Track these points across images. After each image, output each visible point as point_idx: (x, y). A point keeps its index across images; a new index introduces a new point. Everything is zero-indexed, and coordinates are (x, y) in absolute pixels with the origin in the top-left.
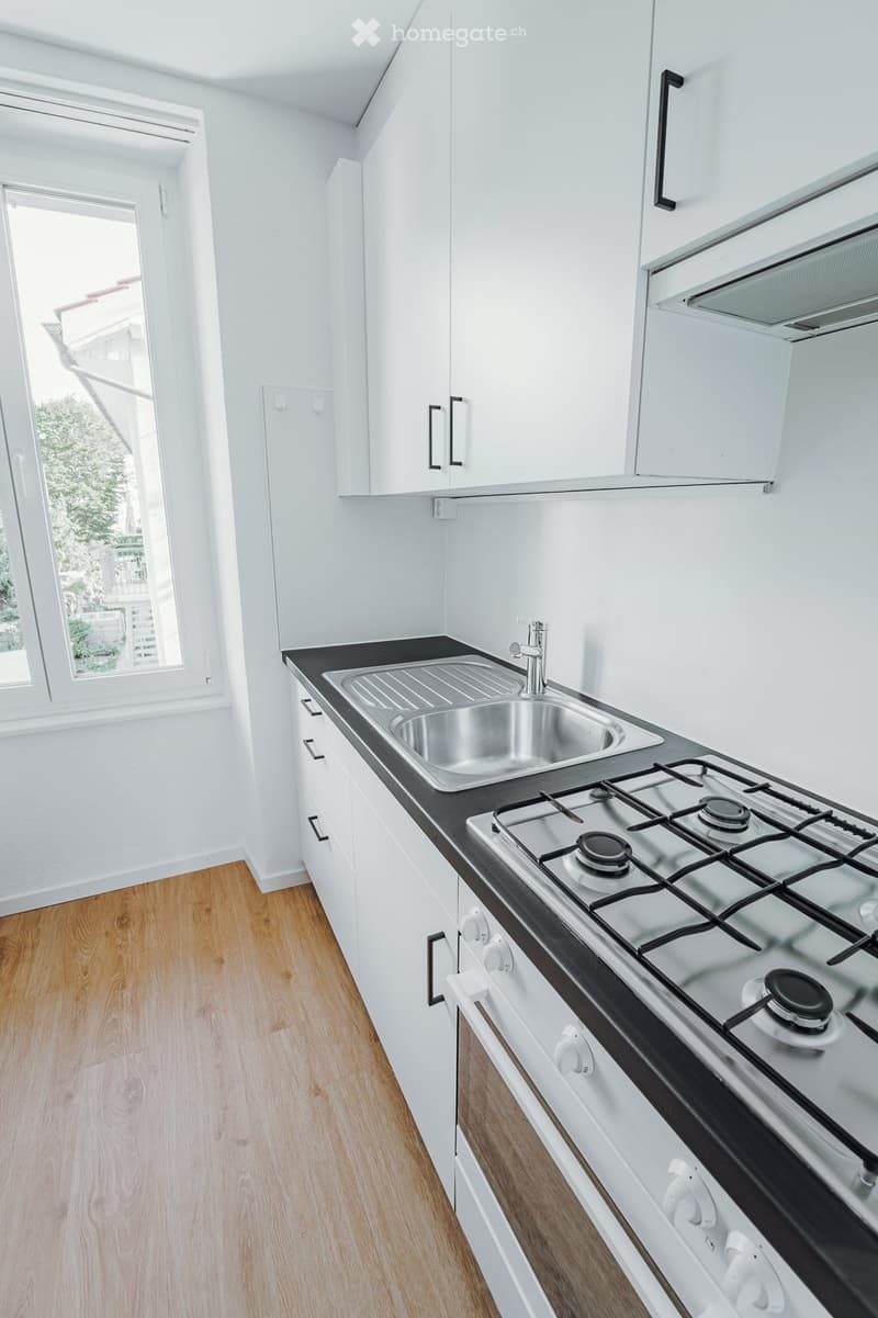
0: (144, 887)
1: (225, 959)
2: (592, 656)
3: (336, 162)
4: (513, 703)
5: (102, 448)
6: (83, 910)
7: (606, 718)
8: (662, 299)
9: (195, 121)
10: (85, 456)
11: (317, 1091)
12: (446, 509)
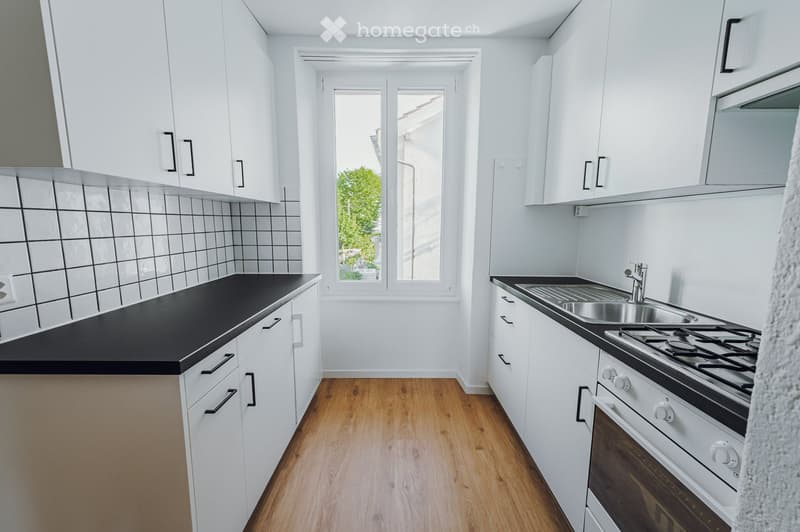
0: (411, 379)
1: (452, 414)
2: (676, 284)
3: (539, 57)
4: (624, 305)
5: (375, 190)
6: (386, 384)
7: (685, 314)
8: (725, 107)
9: (476, 53)
10: (367, 194)
11: (501, 480)
12: (582, 211)
